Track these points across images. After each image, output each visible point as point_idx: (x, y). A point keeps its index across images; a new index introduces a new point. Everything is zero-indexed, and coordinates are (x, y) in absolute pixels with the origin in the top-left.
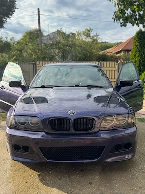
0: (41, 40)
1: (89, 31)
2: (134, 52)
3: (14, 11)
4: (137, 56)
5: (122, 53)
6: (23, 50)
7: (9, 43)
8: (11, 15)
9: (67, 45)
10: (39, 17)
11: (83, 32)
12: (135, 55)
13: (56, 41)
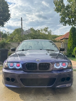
0: (23, 33)
1: (47, 28)
2: (70, 37)
3: (10, 19)
4: (72, 39)
5: (64, 40)
6: (13, 37)
7: (6, 34)
8: (8, 20)
9: (36, 35)
10: (22, 22)
11: (44, 29)
12: (71, 39)
13: (30, 33)
